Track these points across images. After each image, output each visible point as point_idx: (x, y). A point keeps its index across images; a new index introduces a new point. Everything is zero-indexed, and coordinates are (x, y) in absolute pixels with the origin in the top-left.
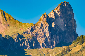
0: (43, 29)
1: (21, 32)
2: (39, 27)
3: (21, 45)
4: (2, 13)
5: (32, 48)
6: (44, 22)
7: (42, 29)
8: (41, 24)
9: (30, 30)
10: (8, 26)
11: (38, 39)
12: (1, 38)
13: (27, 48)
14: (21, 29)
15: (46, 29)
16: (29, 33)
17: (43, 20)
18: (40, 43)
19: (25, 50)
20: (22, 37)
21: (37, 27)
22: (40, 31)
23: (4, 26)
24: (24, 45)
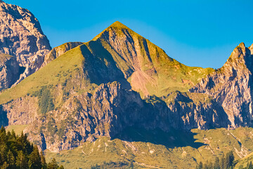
0: (237, 82)
1: (185, 88)
2: (228, 78)
3: (184, 120)
4: (142, 42)
5: (210, 126)
6: (239, 66)
7: (234, 82)
8: (231, 70)
9: (206, 83)
10: (154, 73)
11: (224, 105)
12: (139, 102)
13: (199, 127)
14: (185, 82)
15: (244, 81)
16: (204, 92)
17: (237, 60)
18: (229, 116)
19: (193, 131)
20: (187, 100)
21: (222, 77)
22: (230, 86)
23: (144, 75)
24: (192, 118)
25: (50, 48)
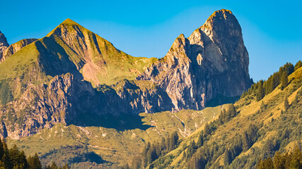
0: (178, 69)
1: (132, 76)
2: (170, 66)
3: (132, 105)
4: (91, 36)
5: (156, 109)
6: (180, 55)
7: (176, 70)
8: (173, 59)
9: (151, 71)
10: (103, 64)
11: (168, 91)
12: (90, 91)
13: (146, 112)
14: (132, 71)
15: (185, 68)
16: (149, 79)
17: (178, 49)
18: (173, 100)
19: (141, 115)
20: (134, 87)
21: (165, 65)
22: (173, 74)
23: (95, 66)
24: (139, 103)
25: (8, 45)
